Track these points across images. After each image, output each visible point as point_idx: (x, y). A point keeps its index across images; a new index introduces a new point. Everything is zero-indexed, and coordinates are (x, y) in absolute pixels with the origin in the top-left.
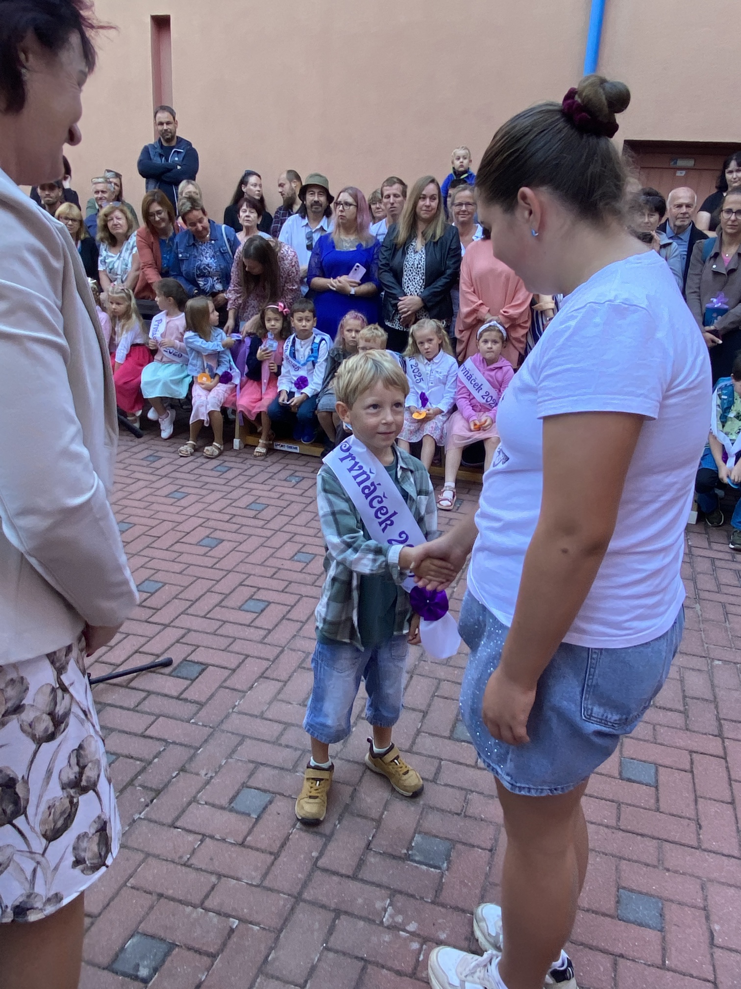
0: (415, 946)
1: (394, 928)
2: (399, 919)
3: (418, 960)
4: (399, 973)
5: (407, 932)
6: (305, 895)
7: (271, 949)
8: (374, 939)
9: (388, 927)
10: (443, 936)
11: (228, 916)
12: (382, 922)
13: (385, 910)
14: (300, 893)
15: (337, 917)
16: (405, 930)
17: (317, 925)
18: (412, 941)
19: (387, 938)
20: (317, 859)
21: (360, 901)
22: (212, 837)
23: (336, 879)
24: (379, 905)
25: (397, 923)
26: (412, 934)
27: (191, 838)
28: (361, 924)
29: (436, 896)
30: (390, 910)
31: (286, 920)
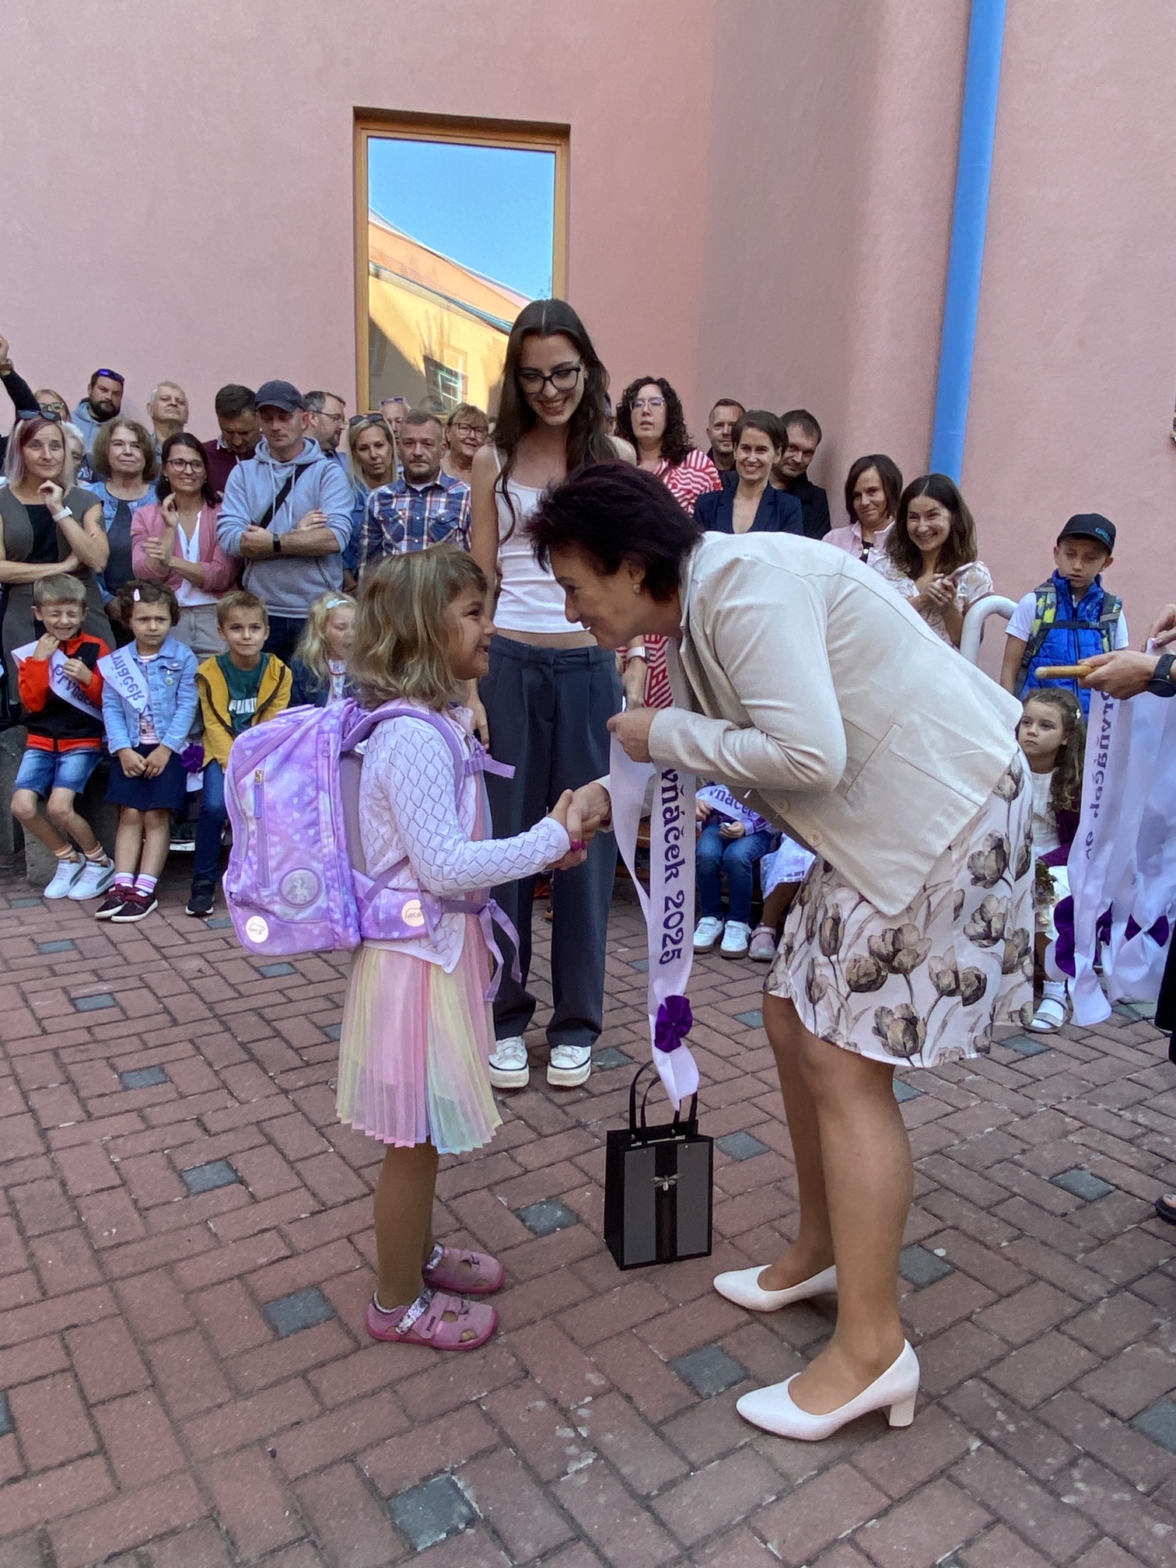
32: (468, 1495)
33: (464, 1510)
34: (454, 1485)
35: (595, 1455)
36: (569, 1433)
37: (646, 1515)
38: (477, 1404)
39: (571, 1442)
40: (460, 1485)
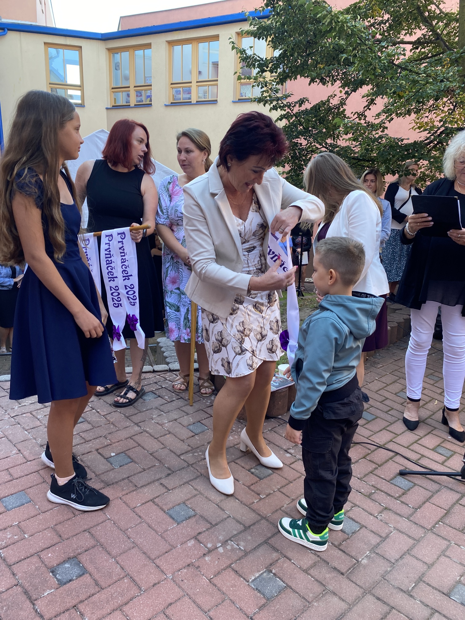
0: (209, 545)
1: (224, 544)
2: (229, 547)
3: (201, 543)
4: (199, 534)
5: (219, 547)
6: (263, 521)
7: (241, 502)
8: (223, 533)
9: (227, 541)
10: (207, 558)
11: (268, 495)
12: (232, 541)
13: (237, 545)
16: (220, 546)
17: (244, 518)
18: (213, 545)
19: (221, 538)
21: (249, 537)
23: (269, 535)
25: (227, 545)
26: (217, 548)
28: (235, 533)
29: (233, 569)
30: (235, 546)
32: (257, 575)
33: (265, 574)
34: (253, 581)
36: (221, 550)
37: (252, 527)
38: (210, 580)
39: (224, 548)
40: (253, 578)
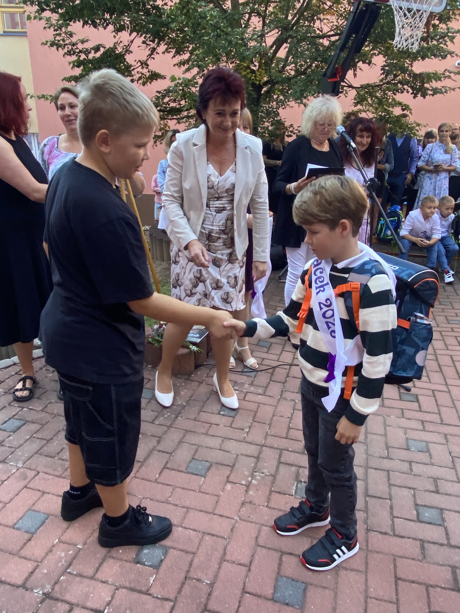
0: (243, 482)
1: (253, 477)
2: (258, 478)
4: (228, 477)
6: (264, 448)
8: (245, 469)
9: (252, 474)
10: (250, 493)
11: (250, 427)
12: (256, 472)
13: (262, 473)
14: (266, 446)
15: (255, 457)
16: (252, 479)
18: (246, 481)
19: (246, 473)
20: (288, 450)
21: (266, 464)
22: (291, 420)
23: (277, 456)
24: (265, 471)
25: (256, 477)
26: (250, 482)
27: (289, 415)
28: (253, 465)
29: (276, 492)
30: (262, 475)
31: (251, 443)
32: (294, 488)
33: (299, 485)
34: (296, 493)
35: (255, 473)
36: (254, 482)
37: (261, 456)
38: (267, 506)
39: (255, 479)
40: (294, 491)
